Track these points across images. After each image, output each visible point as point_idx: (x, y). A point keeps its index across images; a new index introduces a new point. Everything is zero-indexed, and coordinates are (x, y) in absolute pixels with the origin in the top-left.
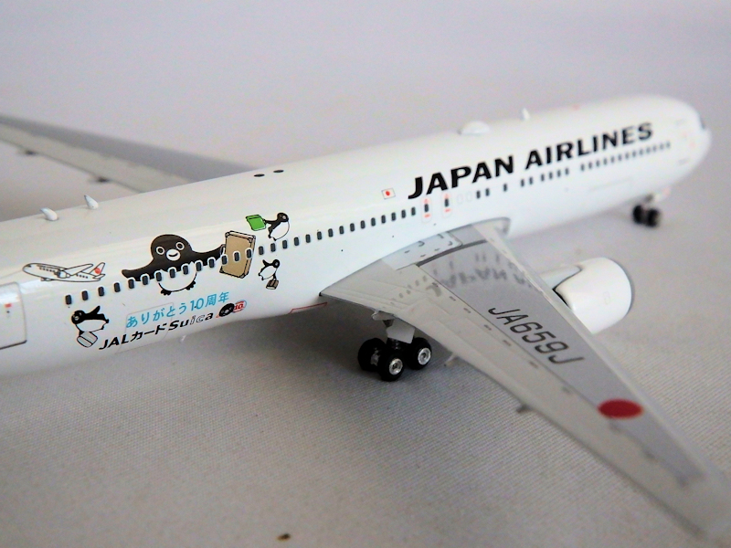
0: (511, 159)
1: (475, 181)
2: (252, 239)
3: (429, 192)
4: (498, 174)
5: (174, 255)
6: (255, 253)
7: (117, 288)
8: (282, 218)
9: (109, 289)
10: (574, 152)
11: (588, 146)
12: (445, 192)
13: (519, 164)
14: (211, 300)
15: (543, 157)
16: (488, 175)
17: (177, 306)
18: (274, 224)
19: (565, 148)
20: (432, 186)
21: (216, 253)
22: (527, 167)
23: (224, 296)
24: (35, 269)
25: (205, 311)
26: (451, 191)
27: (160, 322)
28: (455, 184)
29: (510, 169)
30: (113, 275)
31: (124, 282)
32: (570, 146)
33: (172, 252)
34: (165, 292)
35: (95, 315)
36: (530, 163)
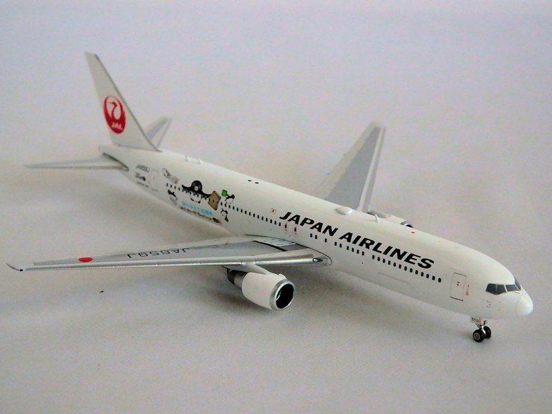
0: (336, 229)
1: (312, 228)
2: (220, 198)
3: (290, 220)
4: (324, 232)
6: (220, 204)
7: (179, 189)
8: (233, 197)
9: (177, 188)
10: (372, 247)
11: (382, 248)
12: (296, 225)
13: (338, 234)
14: (207, 212)
15: (353, 238)
16: (319, 230)
17: (197, 207)
18: (229, 197)
19: (368, 242)
20: (292, 219)
21: (208, 196)
22: (341, 238)
23: (211, 213)
25: (207, 216)
26: (299, 226)
27: (194, 210)
28: (302, 224)
29: (332, 234)
30: (179, 185)
31: (181, 188)
32: (372, 243)
33: (196, 187)
34: (192, 200)
35: (173, 194)
36: (344, 237)
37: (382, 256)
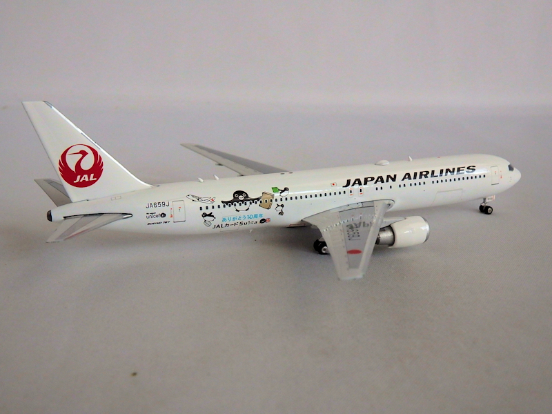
0: (395, 176)
1: (375, 183)
2: (273, 196)
3: (353, 185)
4: (387, 181)
5: (241, 198)
6: (274, 200)
7: (219, 206)
8: (286, 189)
9: (216, 207)
10: (429, 175)
11: (437, 173)
12: (361, 186)
13: (399, 178)
14: (256, 216)
15: (412, 176)
16: (382, 181)
17: (242, 216)
18: (282, 191)
19: (424, 173)
20: (354, 183)
21: (258, 199)
22: (403, 180)
23: (261, 215)
24: (190, 197)
25: (254, 220)
26: (363, 186)
27: (236, 221)
28: (365, 183)
29: (394, 180)
30: (218, 202)
31: (222, 205)
32: (428, 172)
33: (241, 196)
34: (237, 210)
35: (210, 215)
36: (404, 178)
37: (439, 179)
